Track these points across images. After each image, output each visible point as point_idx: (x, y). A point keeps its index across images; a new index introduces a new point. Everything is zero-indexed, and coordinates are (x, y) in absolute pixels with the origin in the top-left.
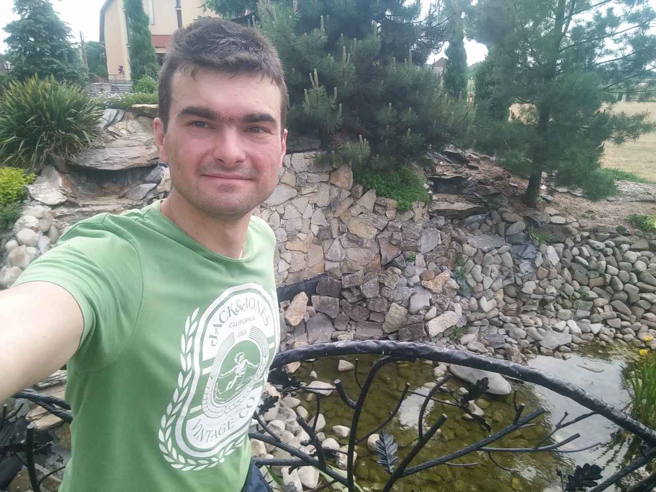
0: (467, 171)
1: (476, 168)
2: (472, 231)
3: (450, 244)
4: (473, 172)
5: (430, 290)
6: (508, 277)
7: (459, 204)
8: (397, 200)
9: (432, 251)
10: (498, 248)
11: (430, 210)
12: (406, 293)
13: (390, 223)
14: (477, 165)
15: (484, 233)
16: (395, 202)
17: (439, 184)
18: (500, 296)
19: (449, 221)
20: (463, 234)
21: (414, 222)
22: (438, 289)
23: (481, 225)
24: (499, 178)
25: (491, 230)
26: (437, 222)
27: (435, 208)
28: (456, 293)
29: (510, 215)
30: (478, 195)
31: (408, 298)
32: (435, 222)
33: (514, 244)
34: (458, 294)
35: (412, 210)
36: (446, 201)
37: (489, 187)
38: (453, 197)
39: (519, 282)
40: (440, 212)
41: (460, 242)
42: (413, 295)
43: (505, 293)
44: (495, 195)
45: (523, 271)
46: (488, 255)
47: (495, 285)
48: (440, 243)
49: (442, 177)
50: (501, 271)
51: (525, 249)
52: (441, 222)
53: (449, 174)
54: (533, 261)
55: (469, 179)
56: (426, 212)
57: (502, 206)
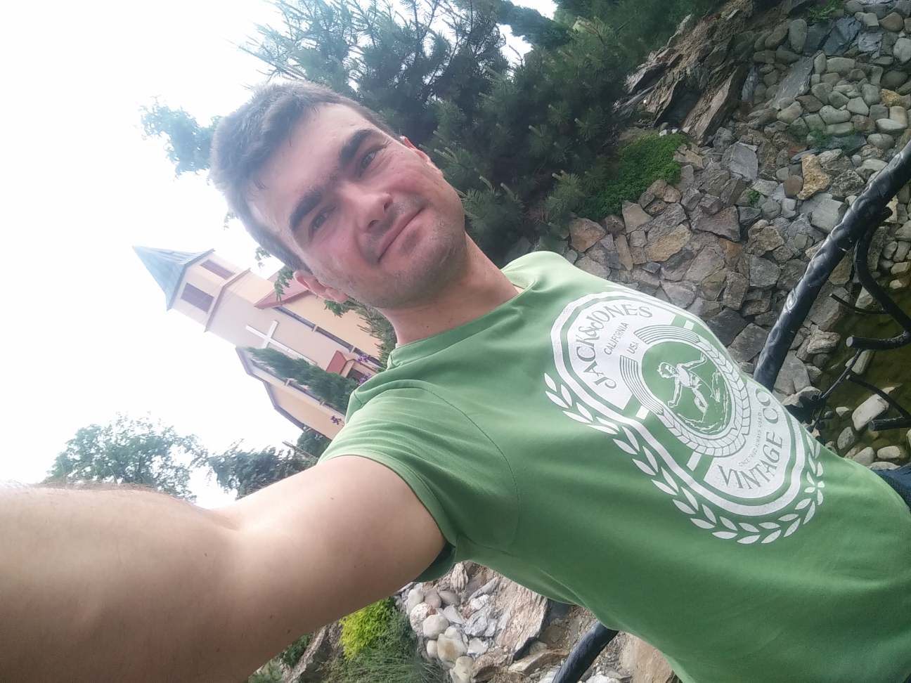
0: (676, 71)
1: (680, 57)
2: (765, 98)
3: (765, 136)
4: (683, 64)
5: (818, 193)
6: (869, 75)
7: (715, 100)
8: (657, 178)
9: (760, 165)
10: (813, 71)
11: (700, 142)
12: (801, 228)
13: (684, 202)
14: (677, 54)
15: (777, 82)
16: (658, 181)
17: (672, 115)
18: (892, 96)
19: (731, 123)
20: (760, 112)
21: (702, 169)
22: (824, 179)
23: (764, 83)
24: (711, 32)
25: (780, 71)
26: (722, 139)
27: (700, 134)
28: (846, 158)
29: (774, 36)
30: (717, 69)
31: (812, 228)
32: (721, 144)
33: (820, 47)
34: (850, 155)
35: (683, 164)
36: (700, 116)
37: (715, 50)
38: (701, 104)
39: (886, 61)
40: (711, 130)
41: (771, 120)
42: (810, 219)
43: (892, 88)
44: (731, 46)
45: (871, 49)
46: (814, 89)
47: (869, 97)
48: (754, 148)
49: (664, 108)
50: (851, 81)
51: (839, 33)
52: (725, 134)
53: (666, 97)
54: (865, 29)
55: (688, 72)
56: (698, 149)
57: (754, 42)
